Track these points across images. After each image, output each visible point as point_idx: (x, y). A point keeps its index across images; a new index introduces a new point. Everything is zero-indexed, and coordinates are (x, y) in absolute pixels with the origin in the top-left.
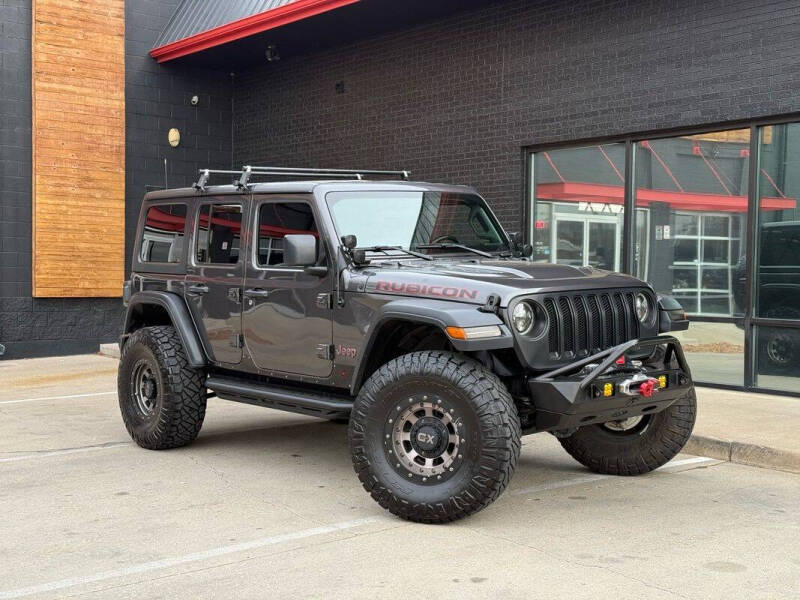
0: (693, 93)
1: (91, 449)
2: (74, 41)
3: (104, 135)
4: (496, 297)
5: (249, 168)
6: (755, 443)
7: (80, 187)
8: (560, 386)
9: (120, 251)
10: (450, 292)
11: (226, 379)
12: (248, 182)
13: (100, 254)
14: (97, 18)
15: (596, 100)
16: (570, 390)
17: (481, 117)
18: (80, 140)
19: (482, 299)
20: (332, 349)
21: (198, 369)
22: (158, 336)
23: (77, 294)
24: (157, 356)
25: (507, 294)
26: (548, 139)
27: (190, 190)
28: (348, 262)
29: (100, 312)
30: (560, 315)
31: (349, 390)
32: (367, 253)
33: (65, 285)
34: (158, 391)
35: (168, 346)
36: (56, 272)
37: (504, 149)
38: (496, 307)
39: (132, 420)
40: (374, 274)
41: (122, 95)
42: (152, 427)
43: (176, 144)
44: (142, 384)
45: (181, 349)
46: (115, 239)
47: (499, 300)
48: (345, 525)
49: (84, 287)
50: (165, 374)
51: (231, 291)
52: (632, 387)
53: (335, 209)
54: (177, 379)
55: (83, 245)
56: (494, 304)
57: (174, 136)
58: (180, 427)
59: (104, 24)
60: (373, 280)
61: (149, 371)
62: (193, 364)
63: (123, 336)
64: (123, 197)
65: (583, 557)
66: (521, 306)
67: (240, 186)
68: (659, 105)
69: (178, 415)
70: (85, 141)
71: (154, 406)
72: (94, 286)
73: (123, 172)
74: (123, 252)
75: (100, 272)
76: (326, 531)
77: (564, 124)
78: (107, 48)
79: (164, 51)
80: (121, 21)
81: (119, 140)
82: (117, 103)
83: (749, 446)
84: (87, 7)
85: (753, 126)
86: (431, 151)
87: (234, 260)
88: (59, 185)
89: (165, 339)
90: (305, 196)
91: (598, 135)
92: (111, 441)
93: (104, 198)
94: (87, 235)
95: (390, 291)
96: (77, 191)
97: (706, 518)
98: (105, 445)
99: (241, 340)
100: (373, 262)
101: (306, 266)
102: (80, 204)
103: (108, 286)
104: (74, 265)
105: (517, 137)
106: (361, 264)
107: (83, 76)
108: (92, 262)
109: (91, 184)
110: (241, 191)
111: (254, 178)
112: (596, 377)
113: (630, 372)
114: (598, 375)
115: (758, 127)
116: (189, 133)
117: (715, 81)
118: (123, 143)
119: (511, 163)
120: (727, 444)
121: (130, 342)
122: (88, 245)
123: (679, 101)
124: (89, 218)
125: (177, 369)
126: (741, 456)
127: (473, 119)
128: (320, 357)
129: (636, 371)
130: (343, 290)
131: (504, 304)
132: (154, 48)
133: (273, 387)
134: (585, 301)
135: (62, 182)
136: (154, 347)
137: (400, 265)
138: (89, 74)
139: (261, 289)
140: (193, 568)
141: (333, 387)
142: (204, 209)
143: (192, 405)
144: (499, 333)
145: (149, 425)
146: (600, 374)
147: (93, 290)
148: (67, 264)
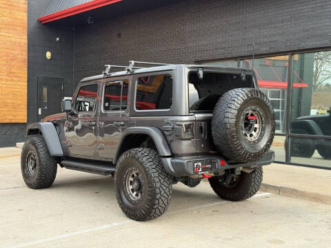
2: (5, 14)
3: (18, 54)
7: (8, 76)
13: (16, 105)
14: (15, 4)
15: (225, 42)
17: (178, 49)
23: (6, 121)
26: (205, 58)
29: (16, 129)
41: (26, 37)
43: (49, 58)
46: (23, 98)
49: (9, 118)
55: (9, 101)
57: (48, 55)
59: (18, 7)
64: (26, 80)
72: (14, 118)
73: (26, 70)
74: (26, 104)
75: (16, 112)
77: (212, 52)
78: (20, 17)
80: (26, 6)
81: (24, 56)
82: (24, 40)
83: (287, 188)
91: (226, 57)
92: (18, 186)
93: (18, 81)
94: (11, 96)
96: (6, 78)
97: (268, 220)
98: (15, 188)
102: (8, 83)
103: (20, 118)
104: (5, 109)
105: (193, 57)
107: (9, 28)
108: (13, 108)
109: (12, 75)
115: (292, 54)
120: (278, 187)
122: (11, 101)
123: (260, 43)
124: (11, 89)
126: (284, 192)
127: (175, 49)
132: (40, 17)
138: (12, 28)
148: (2, 109)
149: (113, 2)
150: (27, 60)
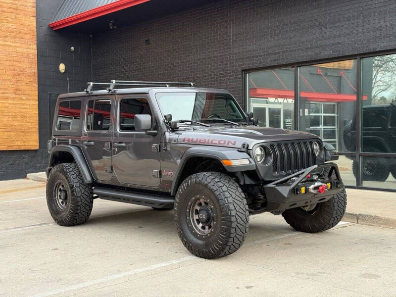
0: (328, 42)
1: (33, 227)
2: (10, 20)
3: (26, 67)
4: (246, 145)
5: (114, 81)
6: (370, 214)
7: (15, 94)
8: (279, 188)
9: (36, 126)
10: (222, 142)
11: (104, 189)
12: (114, 88)
13: (26, 128)
14: (22, 8)
15: (279, 46)
16: (285, 191)
17: (220, 56)
18: (14, 70)
19: (239, 145)
20: (160, 173)
21: (88, 184)
22: (67, 168)
23: (14, 148)
24: (67, 178)
25: (252, 143)
27: (83, 93)
28: (168, 128)
29: (27, 157)
30: (278, 153)
31: (170, 193)
32: (178, 124)
33: (8, 144)
34: (68, 196)
35: (73, 173)
36: (3, 137)
37: (233, 72)
38: (246, 150)
39: (54, 211)
40: (181, 134)
41: (35, 47)
42: (65, 215)
43: (63, 71)
44: (59, 193)
45: (80, 174)
46: (33, 120)
47: (248, 146)
48: (174, 262)
49: (18, 145)
50: (72, 187)
51: (106, 144)
52: (315, 188)
53: (160, 101)
54: (78, 189)
55: (17, 124)
56: (246, 147)
57: (62, 67)
58: (80, 214)
59: (25, 11)
60: (181, 137)
61: (63, 186)
62: (86, 182)
63: (49, 168)
64: (37, 98)
65: (299, 273)
66: (259, 148)
67: (110, 90)
68: (311, 48)
69: (79, 208)
70: (17, 70)
71: (66, 204)
72: (22, 144)
73: (36, 85)
74: (37, 127)
75: (26, 137)
76: (165, 265)
77: (263, 58)
78: (27, 23)
79: (56, 25)
80: (34, 9)
82: (33, 51)
83: (367, 215)
84: (16, 2)
85: (358, 58)
86: (196, 73)
87: (107, 129)
88: (4, 93)
89: (71, 169)
90: (144, 95)
91: (281, 64)
92: (43, 223)
93: (27, 99)
94: (19, 118)
95: (191, 142)
96: (13, 96)
97: (354, 252)
98: (40, 225)
99: (112, 169)
100: (180, 128)
101: (146, 130)
102: (15, 102)
103: (31, 144)
104: (12, 133)
105: (239, 65)
106: (174, 129)
107: (15, 37)
108: (22, 132)
109: (20, 92)
110: (110, 93)
111: (116, 87)
112: (298, 183)
113: (313, 181)
114: (299, 183)
115: (361, 58)
116: (70, 66)
117: (339, 36)
118: (36, 71)
119: (236, 78)
120: (356, 215)
121: (52, 171)
122: (20, 124)
123: (321, 46)
124: (19, 110)
125: (78, 185)
126: (363, 220)
127: (217, 57)
128: (154, 176)
129: (316, 181)
130: (166, 143)
131: (250, 148)
132: (51, 23)
133: (128, 192)
134: (290, 146)
135: (6, 92)
136: (65, 174)
137: (194, 129)
138: (18, 36)
139: (122, 143)
140: (102, 286)
141: (161, 192)
142: (91, 103)
143: (86, 202)
144: (249, 163)
145: (63, 214)
146: (300, 182)
147: (22, 146)
148: (9, 134)
149: (141, 2)
150: (37, 74)
